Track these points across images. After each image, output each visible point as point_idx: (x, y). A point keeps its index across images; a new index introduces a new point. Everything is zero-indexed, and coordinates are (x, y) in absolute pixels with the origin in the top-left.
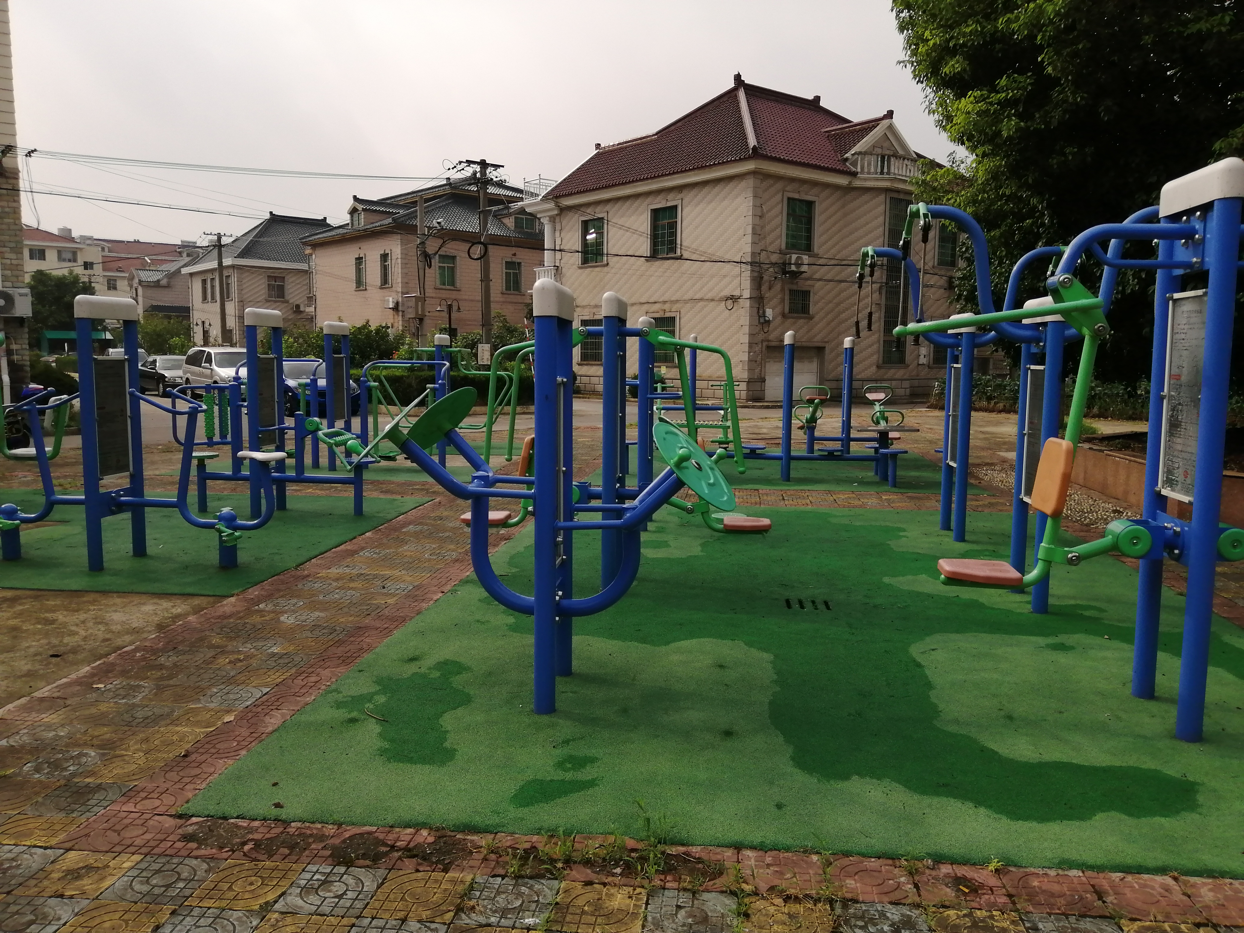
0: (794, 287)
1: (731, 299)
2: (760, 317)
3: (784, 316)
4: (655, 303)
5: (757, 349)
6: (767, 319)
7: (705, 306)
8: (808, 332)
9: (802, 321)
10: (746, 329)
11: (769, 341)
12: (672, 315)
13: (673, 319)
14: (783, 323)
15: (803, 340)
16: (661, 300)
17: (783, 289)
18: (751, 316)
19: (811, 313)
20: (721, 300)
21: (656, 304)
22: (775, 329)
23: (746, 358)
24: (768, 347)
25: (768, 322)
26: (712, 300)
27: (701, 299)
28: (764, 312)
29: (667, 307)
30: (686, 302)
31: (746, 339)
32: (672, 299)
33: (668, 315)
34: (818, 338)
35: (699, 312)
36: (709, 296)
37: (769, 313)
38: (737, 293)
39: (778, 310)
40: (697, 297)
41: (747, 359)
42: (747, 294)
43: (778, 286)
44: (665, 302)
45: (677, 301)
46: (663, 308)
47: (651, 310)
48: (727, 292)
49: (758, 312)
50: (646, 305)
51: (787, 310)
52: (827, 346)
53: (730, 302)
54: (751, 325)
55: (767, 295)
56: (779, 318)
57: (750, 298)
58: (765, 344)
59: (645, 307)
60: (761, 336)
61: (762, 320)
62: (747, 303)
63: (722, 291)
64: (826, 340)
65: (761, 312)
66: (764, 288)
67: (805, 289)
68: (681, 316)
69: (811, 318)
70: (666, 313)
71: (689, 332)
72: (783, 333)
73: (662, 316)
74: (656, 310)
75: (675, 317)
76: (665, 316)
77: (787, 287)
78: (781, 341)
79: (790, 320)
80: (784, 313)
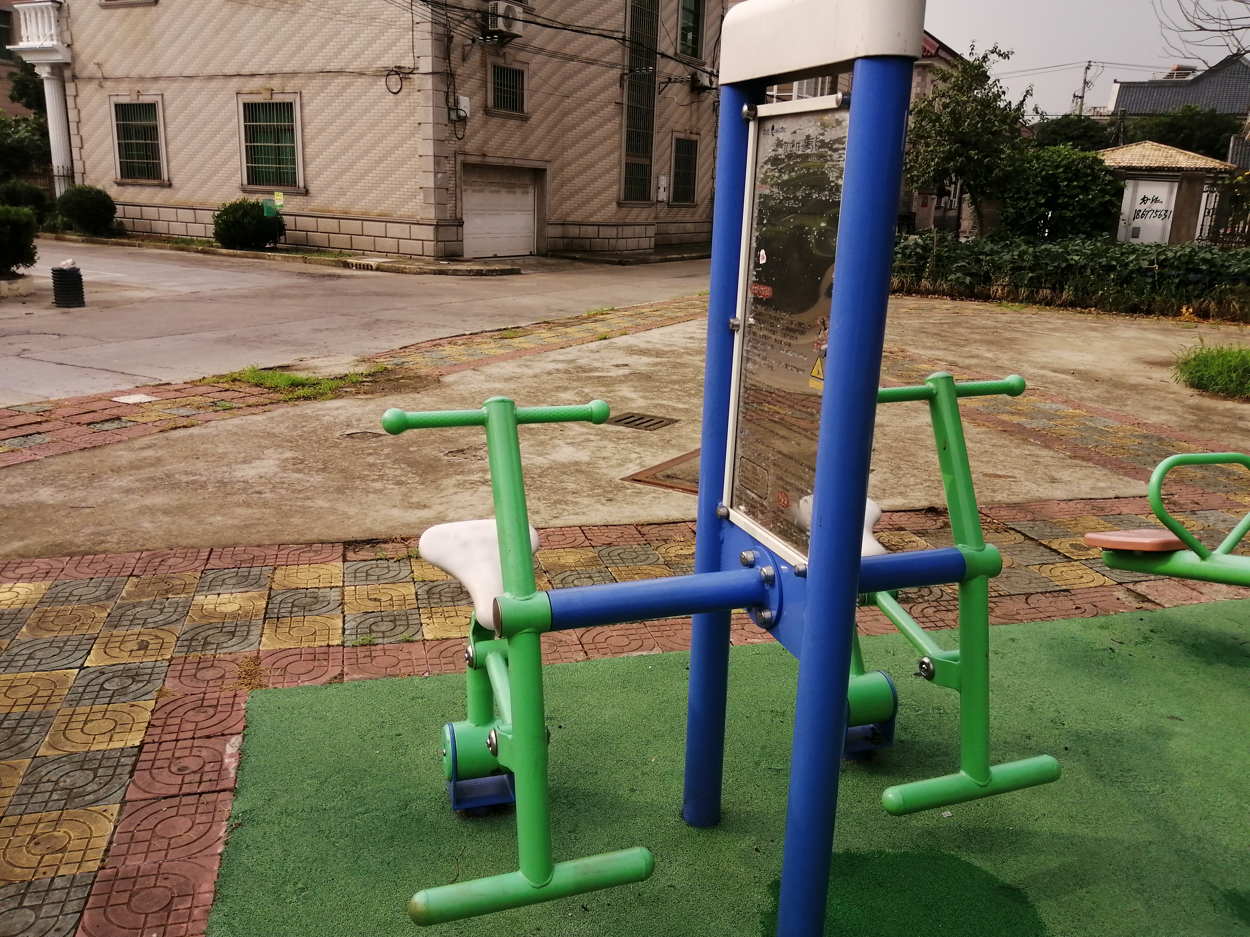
0: (500, 62)
1: (397, 73)
2: (450, 109)
3: (487, 111)
4: (253, 75)
5: (448, 166)
6: (462, 114)
7: (348, 85)
8: (522, 142)
10: (428, 131)
11: (465, 154)
12: (287, 99)
13: (289, 107)
14: (485, 123)
15: (516, 156)
16: (264, 71)
17: (484, 64)
18: (435, 107)
19: (525, 110)
20: (377, 74)
21: (254, 79)
22: (475, 133)
23: (429, 182)
24: (466, 166)
25: (463, 120)
26: (362, 74)
27: (340, 72)
28: (456, 102)
29: (275, 83)
30: (312, 75)
31: (428, 149)
32: (285, 70)
33: (278, 98)
34: (536, 154)
35: (337, 95)
36: (355, 66)
37: (465, 103)
38: (407, 62)
39: (478, 98)
40: (333, 66)
41: (432, 185)
42: (426, 65)
43: (476, 57)
44: (271, 75)
45: (294, 74)
46: (268, 86)
47: (246, 90)
48: (388, 61)
49: (447, 101)
50: (236, 80)
51: (490, 102)
52: (548, 166)
53: (394, 79)
54: (436, 124)
55: (459, 71)
56: (480, 115)
57: (433, 73)
58: (460, 158)
59: (234, 83)
60: (453, 145)
61: (454, 116)
62: (429, 83)
63: (378, 58)
64: (546, 158)
65: (451, 100)
66: (455, 56)
67: (517, 66)
68: (304, 101)
69: (525, 119)
70: (274, 96)
71: (321, 131)
72: (486, 142)
73: (267, 101)
74: (254, 89)
75: (291, 104)
76: (271, 101)
77: (490, 60)
78: (484, 155)
79: (495, 120)
80: (486, 106)
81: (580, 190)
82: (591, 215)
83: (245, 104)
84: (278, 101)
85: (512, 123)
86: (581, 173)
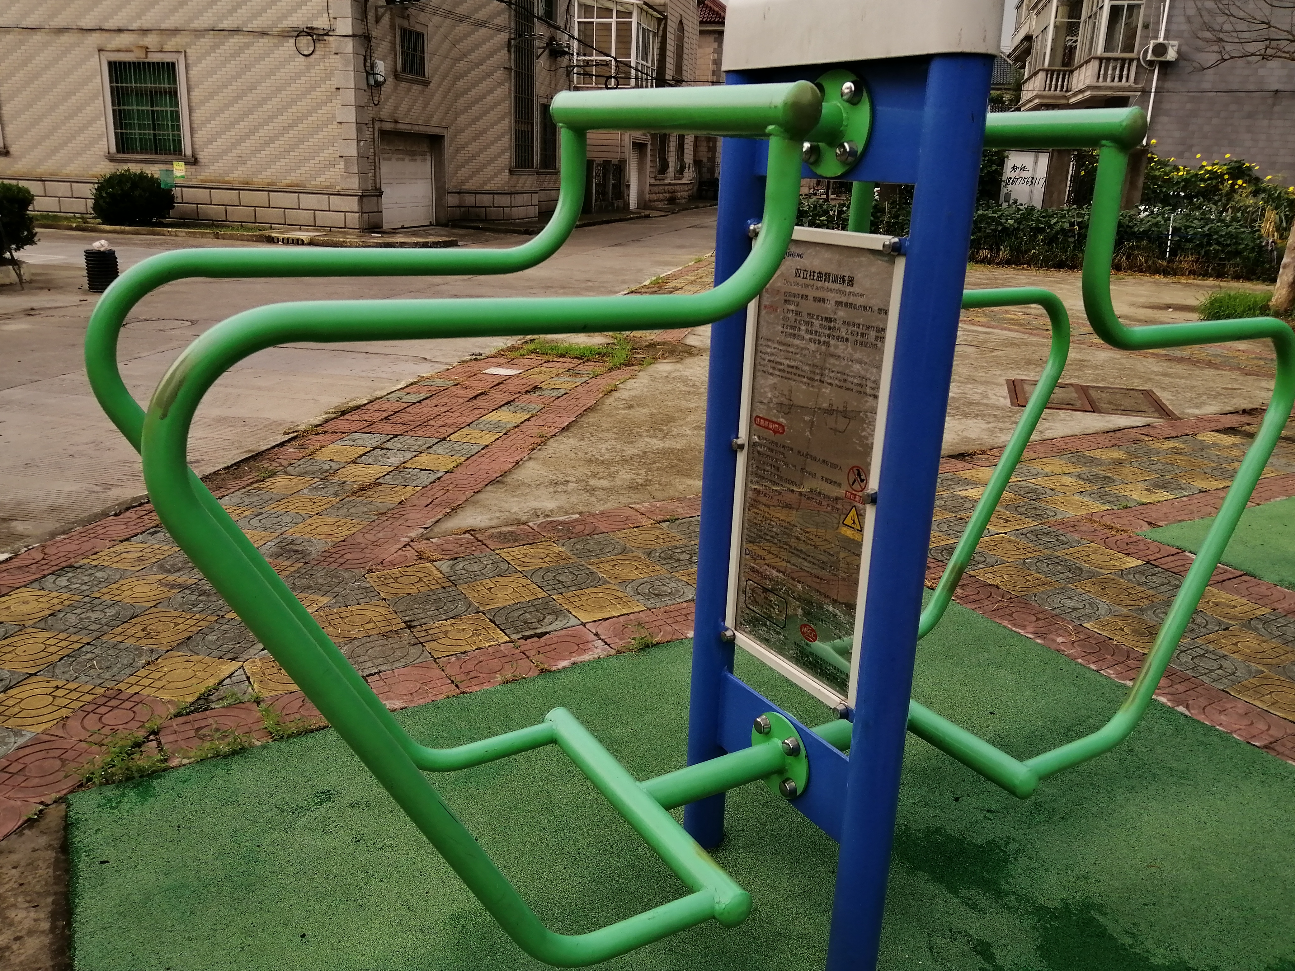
0: (405, 24)
1: (308, 34)
2: (368, 74)
3: (396, 76)
4: (120, 31)
5: (368, 134)
6: (380, 79)
7: (247, 46)
8: (424, 108)
9: (416, 87)
10: (350, 96)
11: (381, 121)
12: (168, 58)
13: (171, 67)
15: (420, 122)
16: (135, 26)
17: (392, 26)
18: (356, 71)
19: (426, 74)
20: (285, 34)
21: (122, 35)
22: (387, 99)
23: (352, 150)
24: (384, 134)
25: (379, 85)
26: (264, 34)
27: (237, 31)
28: (373, 66)
29: (151, 40)
30: (200, 33)
31: (351, 116)
32: (163, 26)
33: (155, 57)
34: (435, 121)
35: (234, 56)
36: (255, 25)
37: (381, 67)
38: (321, 23)
39: (390, 63)
40: (225, 24)
41: (355, 154)
42: (345, 26)
44: (145, 31)
45: (176, 31)
46: (141, 43)
47: (110, 47)
48: (297, 20)
49: (365, 66)
50: (96, 35)
51: (399, 64)
52: (445, 133)
53: (304, 41)
54: (357, 89)
55: (374, 34)
56: (390, 80)
57: (353, 36)
58: (377, 125)
59: (95, 39)
60: (371, 112)
61: (372, 82)
62: (349, 46)
63: (285, 17)
64: (444, 124)
65: (369, 64)
67: (418, 28)
68: (190, 62)
69: (426, 84)
70: (150, 55)
71: (212, 95)
72: (396, 108)
73: (141, 60)
74: (122, 47)
75: (173, 64)
76: (146, 60)
77: (398, 21)
78: (396, 122)
79: (404, 85)
80: (396, 71)
81: (474, 157)
82: (485, 183)
83: (110, 63)
84: (155, 60)
85: (416, 88)
86: (474, 139)
